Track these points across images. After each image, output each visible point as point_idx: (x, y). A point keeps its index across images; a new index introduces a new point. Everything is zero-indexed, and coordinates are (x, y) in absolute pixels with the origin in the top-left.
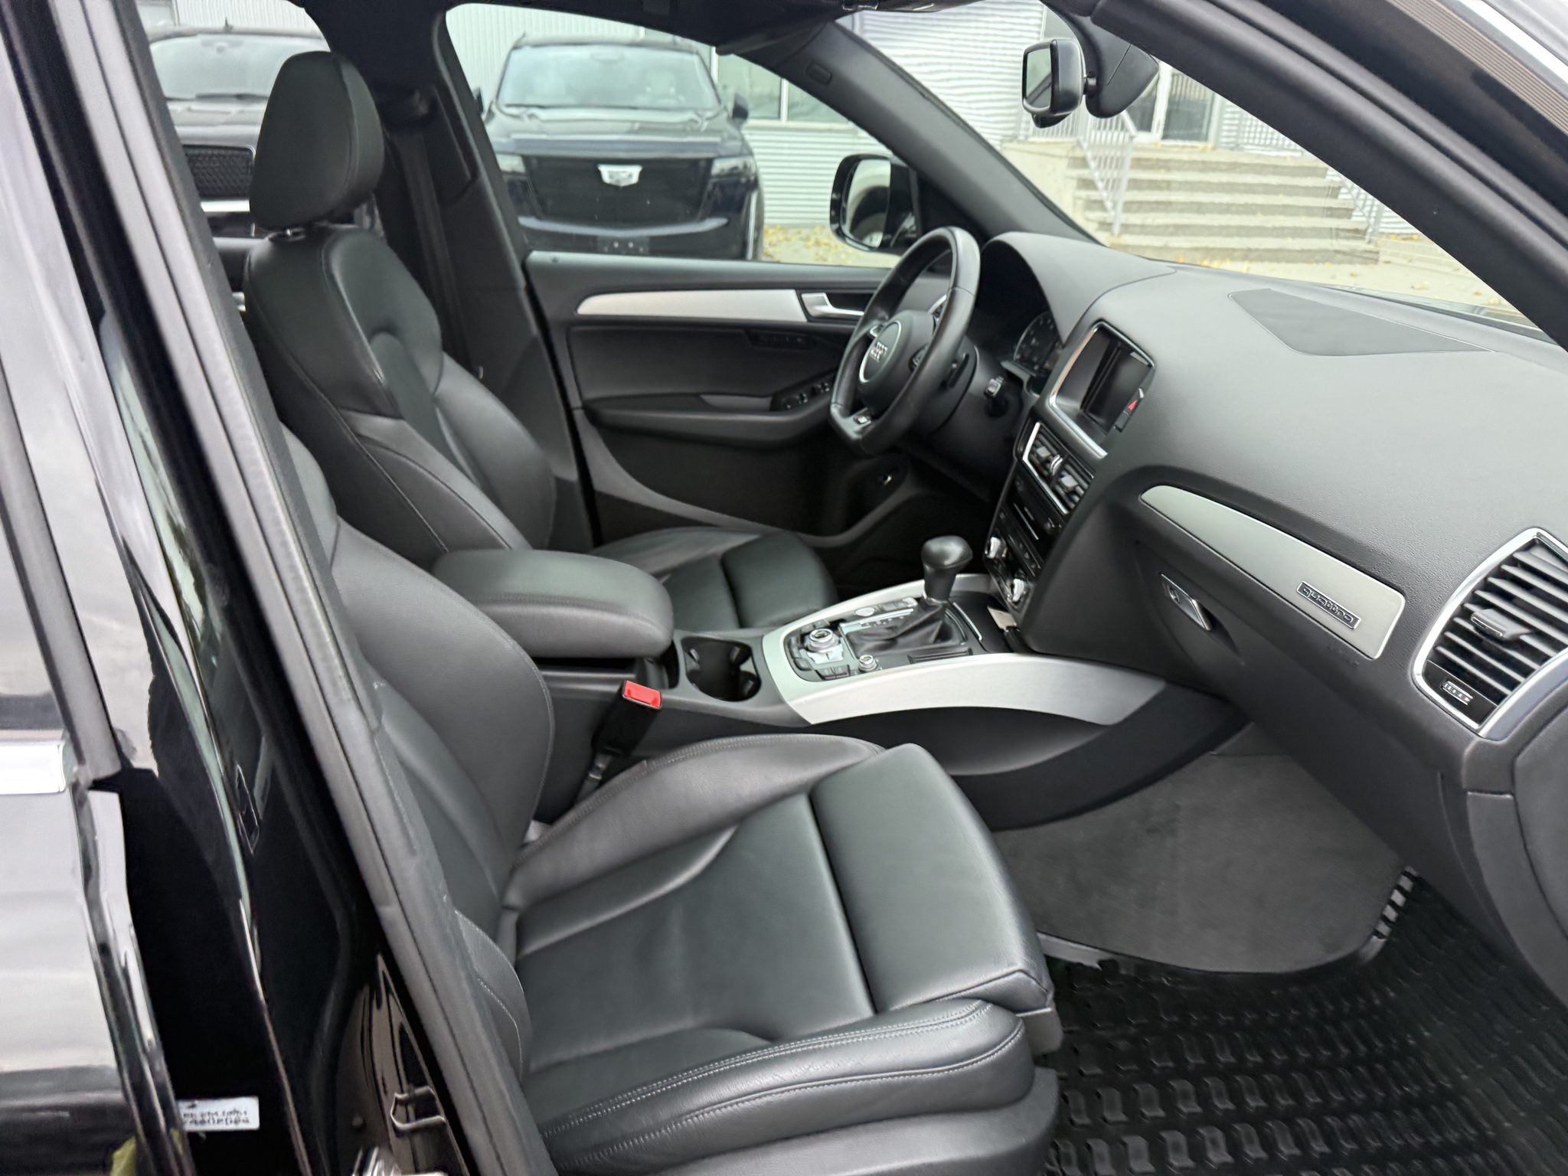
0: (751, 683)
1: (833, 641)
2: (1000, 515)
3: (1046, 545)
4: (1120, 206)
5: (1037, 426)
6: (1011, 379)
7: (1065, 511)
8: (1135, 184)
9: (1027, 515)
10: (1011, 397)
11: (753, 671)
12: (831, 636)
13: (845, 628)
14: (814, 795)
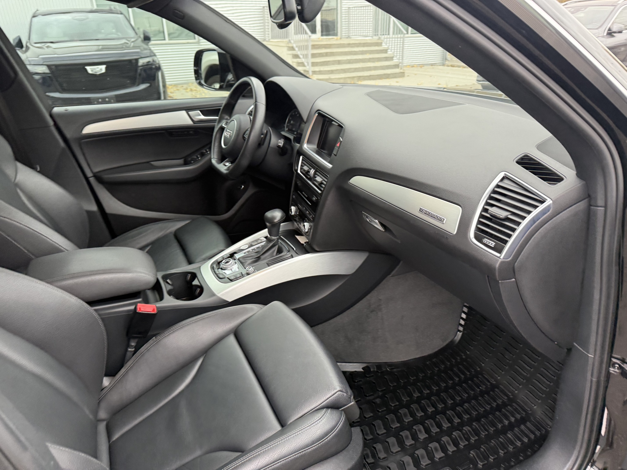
0: (198, 290)
1: (233, 263)
2: (293, 196)
3: (315, 206)
4: (310, 64)
5: (301, 157)
6: (286, 139)
7: (320, 192)
8: (314, 56)
9: (304, 195)
10: (288, 147)
11: (198, 284)
12: (232, 261)
13: (237, 256)
14: (237, 333)
